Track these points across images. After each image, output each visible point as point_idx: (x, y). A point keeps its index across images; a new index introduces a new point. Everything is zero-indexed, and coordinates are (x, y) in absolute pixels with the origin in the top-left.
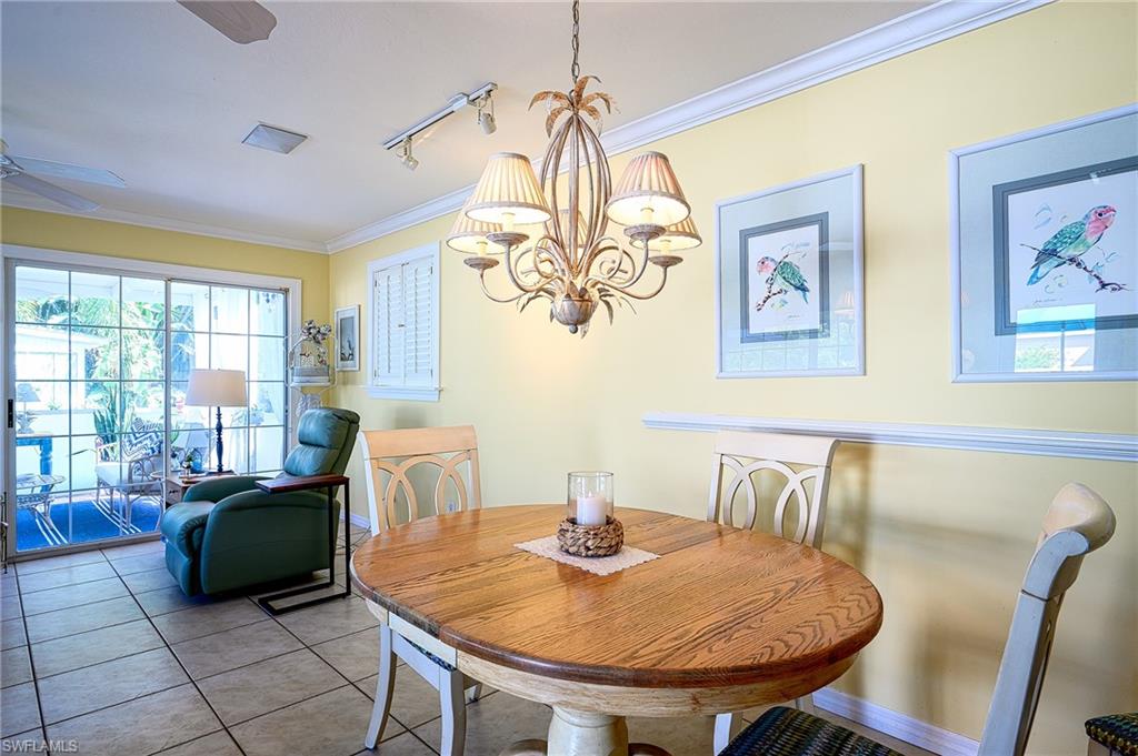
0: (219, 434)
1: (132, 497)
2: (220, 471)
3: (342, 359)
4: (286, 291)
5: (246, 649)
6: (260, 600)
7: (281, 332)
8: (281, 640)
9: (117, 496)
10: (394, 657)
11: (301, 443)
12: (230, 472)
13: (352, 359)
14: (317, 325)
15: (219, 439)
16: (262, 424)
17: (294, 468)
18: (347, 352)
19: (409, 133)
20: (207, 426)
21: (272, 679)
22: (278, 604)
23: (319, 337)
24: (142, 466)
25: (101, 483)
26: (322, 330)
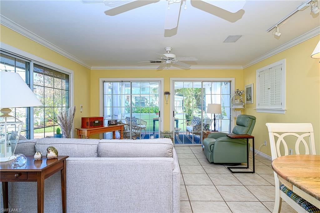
0: (215, 121)
1: (194, 135)
2: (215, 131)
3: (247, 100)
4: (230, 82)
5: (226, 181)
6: (228, 167)
7: (229, 93)
8: (235, 181)
9: (191, 134)
10: (281, 199)
11: (237, 125)
12: (217, 131)
13: (251, 100)
14: (240, 90)
15: (215, 122)
16: (223, 119)
17: (235, 132)
18: (249, 98)
19: (278, 24)
20: (210, 119)
21: (235, 192)
22: (233, 170)
23: (241, 94)
24: (196, 127)
25: (187, 131)
26: (241, 92)
